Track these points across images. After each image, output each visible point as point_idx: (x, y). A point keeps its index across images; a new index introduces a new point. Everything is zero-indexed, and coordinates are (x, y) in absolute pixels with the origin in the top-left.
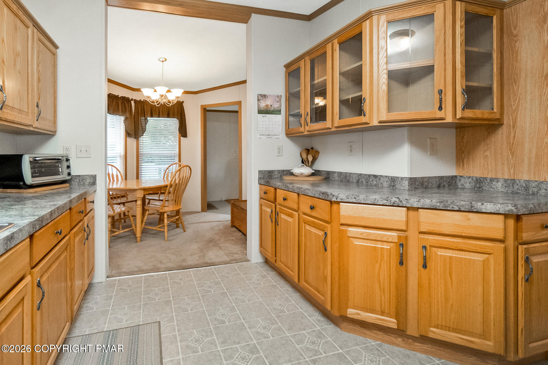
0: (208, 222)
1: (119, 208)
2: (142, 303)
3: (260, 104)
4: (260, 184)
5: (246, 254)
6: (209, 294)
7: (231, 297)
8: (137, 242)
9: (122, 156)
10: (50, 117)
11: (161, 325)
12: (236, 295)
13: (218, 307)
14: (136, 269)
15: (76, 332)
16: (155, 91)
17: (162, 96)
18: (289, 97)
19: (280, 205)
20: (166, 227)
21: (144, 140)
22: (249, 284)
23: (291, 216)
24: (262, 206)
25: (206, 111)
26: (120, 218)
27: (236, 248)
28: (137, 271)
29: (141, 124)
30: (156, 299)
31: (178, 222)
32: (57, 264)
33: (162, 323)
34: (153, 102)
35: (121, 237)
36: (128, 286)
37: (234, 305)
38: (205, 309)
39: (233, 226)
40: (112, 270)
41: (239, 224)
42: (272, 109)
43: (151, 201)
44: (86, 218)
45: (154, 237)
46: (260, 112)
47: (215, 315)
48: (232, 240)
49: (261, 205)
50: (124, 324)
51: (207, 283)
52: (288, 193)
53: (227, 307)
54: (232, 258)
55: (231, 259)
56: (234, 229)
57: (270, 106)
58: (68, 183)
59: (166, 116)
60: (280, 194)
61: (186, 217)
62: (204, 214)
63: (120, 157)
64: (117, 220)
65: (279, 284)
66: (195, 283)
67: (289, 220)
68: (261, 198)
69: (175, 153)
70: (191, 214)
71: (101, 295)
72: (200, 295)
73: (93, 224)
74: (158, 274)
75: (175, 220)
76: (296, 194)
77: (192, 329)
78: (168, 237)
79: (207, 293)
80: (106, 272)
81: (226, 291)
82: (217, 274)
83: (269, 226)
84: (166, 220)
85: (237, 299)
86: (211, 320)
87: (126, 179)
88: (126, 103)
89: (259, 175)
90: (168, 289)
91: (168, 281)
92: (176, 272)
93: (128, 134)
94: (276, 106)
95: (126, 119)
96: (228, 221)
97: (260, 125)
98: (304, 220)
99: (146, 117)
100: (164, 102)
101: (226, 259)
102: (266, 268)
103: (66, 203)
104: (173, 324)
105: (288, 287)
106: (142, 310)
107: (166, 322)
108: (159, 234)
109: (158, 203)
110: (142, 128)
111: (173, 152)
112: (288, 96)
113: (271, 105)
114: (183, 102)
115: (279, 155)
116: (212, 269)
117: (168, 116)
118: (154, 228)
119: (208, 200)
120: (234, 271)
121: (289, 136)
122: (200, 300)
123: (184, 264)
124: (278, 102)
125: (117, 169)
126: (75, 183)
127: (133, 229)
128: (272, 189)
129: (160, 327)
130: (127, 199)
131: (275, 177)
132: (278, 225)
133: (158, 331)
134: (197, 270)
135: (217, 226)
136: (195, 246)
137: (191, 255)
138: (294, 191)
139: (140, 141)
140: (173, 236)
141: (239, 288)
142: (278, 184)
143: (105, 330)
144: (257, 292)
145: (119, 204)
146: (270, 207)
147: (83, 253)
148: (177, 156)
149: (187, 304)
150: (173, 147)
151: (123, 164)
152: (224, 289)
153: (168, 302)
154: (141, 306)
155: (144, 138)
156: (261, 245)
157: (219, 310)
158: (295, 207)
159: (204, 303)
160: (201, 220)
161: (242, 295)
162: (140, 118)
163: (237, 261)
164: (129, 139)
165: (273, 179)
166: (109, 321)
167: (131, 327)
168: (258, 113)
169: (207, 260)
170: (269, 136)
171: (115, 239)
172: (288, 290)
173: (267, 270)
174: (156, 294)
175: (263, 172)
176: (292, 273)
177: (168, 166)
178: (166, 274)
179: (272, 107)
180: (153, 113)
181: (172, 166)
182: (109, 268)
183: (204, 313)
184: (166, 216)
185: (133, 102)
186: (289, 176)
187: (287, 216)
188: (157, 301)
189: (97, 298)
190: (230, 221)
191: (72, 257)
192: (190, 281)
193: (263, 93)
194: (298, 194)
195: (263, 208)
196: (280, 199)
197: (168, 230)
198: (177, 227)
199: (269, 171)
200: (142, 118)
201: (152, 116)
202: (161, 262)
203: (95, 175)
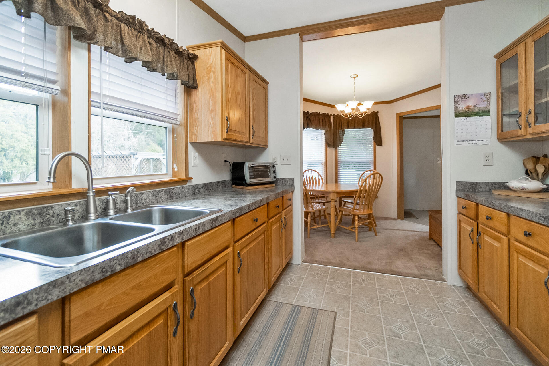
0: (403, 230)
1: (318, 207)
2: (325, 291)
3: (457, 105)
4: (458, 197)
5: (442, 273)
6: (389, 303)
7: (413, 313)
8: (331, 237)
9: (323, 163)
10: (262, 134)
11: (337, 316)
12: (420, 313)
13: (396, 319)
14: (326, 261)
15: (274, 298)
16: (347, 106)
17: (353, 109)
18: (502, 94)
19: (484, 224)
20: (357, 228)
21: (342, 149)
22: (439, 306)
23: (498, 240)
24: (461, 223)
25: (402, 118)
26: (320, 216)
27: (430, 264)
28: (326, 263)
29: (339, 135)
30: (337, 291)
31: (370, 226)
32: (255, 243)
33: (338, 314)
34: (346, 115)
35: (320, 231)
36: (317, 273)
37: (415, 323)
38: (382, 316)
39: (431, 239)
40: (307, 257)
41: (437, 238)
42: (476, 110)
43: (346, 203)
44: (283, 212)
45: (345, 236)
46: (458, 115)
47: (392, 325)
48: (428, 254)
49: (459, 222)
50: (308, 304)
51: (389, 291)
52: (494, 211)
53: (407, 322)
54: (423, 273)
55: (421, 273)
56: (432, 243)
57: (472, 107)
58: (274, 184)
59: (361, 127)
60: (484, 211)
61: (380, 222)
62: (401, 221)
63: (322, 164)
64: (318, 216)
65: (482, 319)
66: (377, 287)
67: (495, 245)
68: (460, 213)
69: (370, 161)
70: (386, 220)
71: (296, 274)
72: (379, 300)
73: (291, 217)
74: (344, 270)
75: (367, 224)
76: (505, 214)
77: (365, 331)
78: (358, 238)
79: (387, 301)
80: (302, 258)
81: (409, 305)
82: (402, 285)
83: (469, 247)
84: (356, 222)
85: (420, 317)
86: (386, 330)
87: (327, 182)
88: (326, 119)
89: (457, 186)
90: (350, 285)
91: (351, 279)
92: (360, 272)
93: (328, 145)
94: (482, 105)
95: (326, 132)
96: (426, 232)
97: (457, 129)
98: (516, 249)
99: (343, 129)
100: (355, 115)
101: (416, 272)
102: (467, 294)
103: (263, 199)
104: (348, 318)
105: (496, 327)
106: (324, 296)
107: (342, 315)
108: (350, 234)
109: (351, 206)
110: (340, 139)
111: (368, 160)
112: (500, 92)
113: (474, 106)
114: (378, 112)
115: (487, 164)
116: (397, 278)
117: (363, 126)
118: (346, 228)
119: (406, 208)
120: (423, 287)
121: (502, 141)
122: (378, 305)
123: (369, 266)
124: (484, 100)
125: (319, 174)
126: (280, 184)
127: (328, 226)
128: (473, 205)
129: (336, 317)
130: (327, 199)
131: (481, 190)
132: (480, 248)
133: (333, 320)
134: (382, 275)
135: (412, 235)
136: (383, 252)
137: (378, 259)
138: (502, 210)
139: (338, 150)
140: (365, 237)
141: (425, 307)
142: (481, 198)
143: (293, 304)
144: (447, 318)
145: (319, 203)
146: (471, 225)
147: (281, 238)
148: (372, 163)
149: (364, 305)
150: (369, 155)
151: (324, 169)
152: (406, 302)
153: (347, 298)
154: (324, 293)
155: (342, 147)
156: (460, 267)
157: (397, 322)
158: (504, 229)
159: (381, 309)
160: (396, 228)
161: (428, 316)
162: (338, 130)
163: (428, 277)
164: (328, 149)
165: (479, 192)
166: (297, 297)
167: (312, 308)
168: (455, 117)
169: (393, 268)
170: (471, 142)
171: (314, 232)
172: (494, 330)
173: (467, 297)
174: (338, 287)
175: (463, 183)
176: (499, 311)
177: (362, 173)
178: (351, 271)
179: (476, 108)
180: (350, 125)
181: (366, 173)
182: (305, 254)
183: (379, 320)
184: (356, 218)
185: (332, 117)
186: (503, 190)
187: (493, 240)
188: (338, 293)
189: (293, 276)
190: (428, 233)
191: (270, 240)
192: (373, 284)
193: (462, 93)
194: (508, 215)
195: (462, 225)
196: (482, 218)
197: (359, 232)
198: (370, 230)
199: (471, 182)
200: (339, 130)
201: (348, 128)
202: (348, 260)
203: (294, 179)
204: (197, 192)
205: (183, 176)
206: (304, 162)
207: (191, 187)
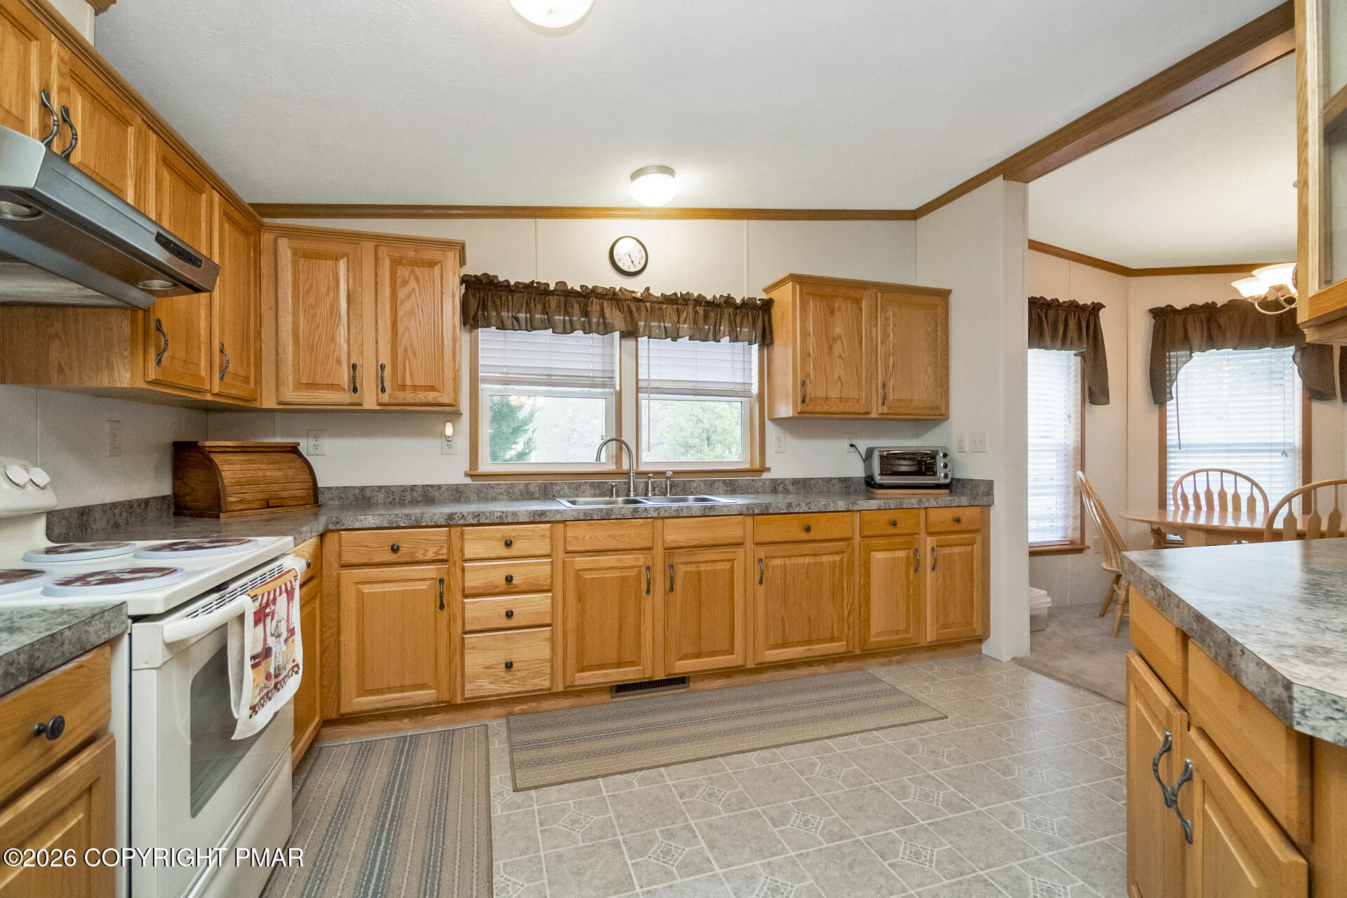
203: (992, 482)
204: (781, 488)
205: (757, 466)
206: (1029, 448)
207: (768, 482)
